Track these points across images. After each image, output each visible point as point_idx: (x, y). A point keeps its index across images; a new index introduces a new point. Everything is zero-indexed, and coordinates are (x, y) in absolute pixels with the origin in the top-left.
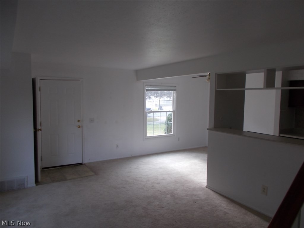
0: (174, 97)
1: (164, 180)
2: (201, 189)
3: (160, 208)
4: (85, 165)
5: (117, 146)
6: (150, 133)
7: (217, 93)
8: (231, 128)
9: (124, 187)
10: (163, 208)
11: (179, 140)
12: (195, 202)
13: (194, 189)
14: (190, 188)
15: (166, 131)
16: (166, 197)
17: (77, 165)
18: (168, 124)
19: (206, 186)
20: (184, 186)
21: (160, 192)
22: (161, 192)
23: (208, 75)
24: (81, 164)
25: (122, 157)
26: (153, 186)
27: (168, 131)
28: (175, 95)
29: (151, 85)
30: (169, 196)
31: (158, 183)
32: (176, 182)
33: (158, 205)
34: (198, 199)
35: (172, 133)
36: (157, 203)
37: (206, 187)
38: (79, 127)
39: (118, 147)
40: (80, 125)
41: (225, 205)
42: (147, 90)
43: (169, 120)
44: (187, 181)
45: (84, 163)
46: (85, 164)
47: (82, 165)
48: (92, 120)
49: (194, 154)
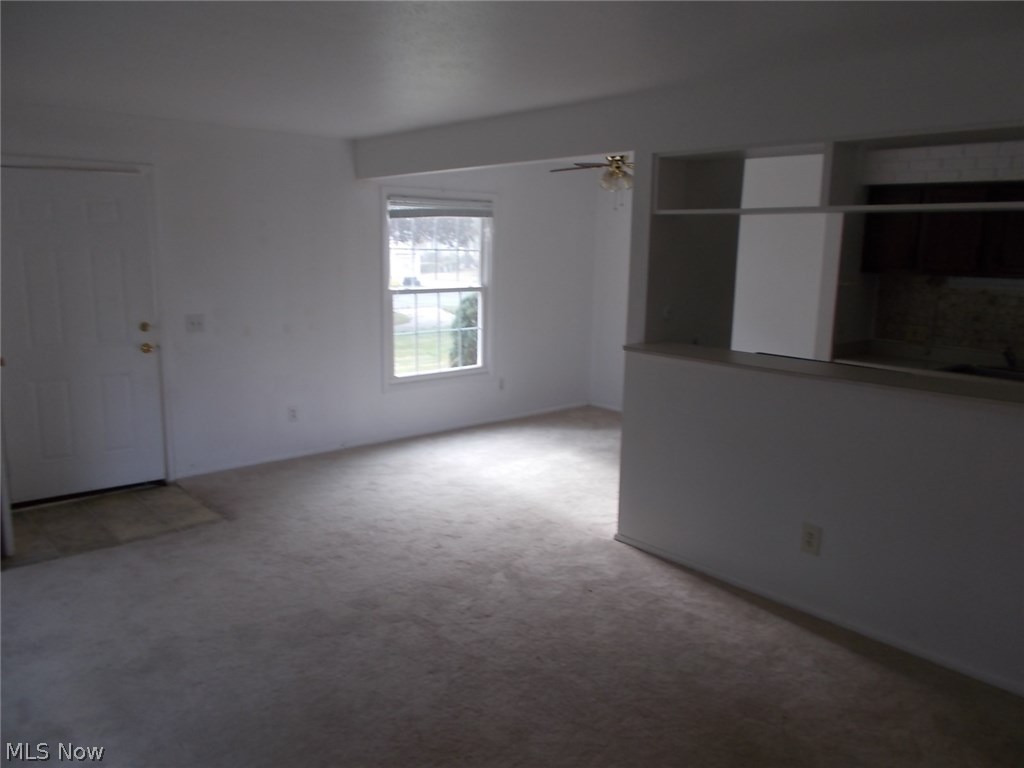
0: (486, 240)
1: (471, 523)
2: (600, 546)
3: (479, 618)
4: (179, 487)
5: (293, 414)
6: (405, 367)
7: (658, 222)
8: (695, 342)
9: (339, 557)
10: (488, 616)
11: (501, 387)
12: (588, 588)
13: (578, 550)
14: (564, 547)
15: (459, 359)
16: (490, 582)
17: (148, 487)
18: (464, 335)
19: (616, 536)
20: (541, 539)
21: (469, 567)
22: (469, 564)
23: (607, 162)
24: (160, 484)
25: (311, 451)
26: (439, 547)
27: (463, 358)
28: (488, 231)
29: (404, 196)
30: (499, 576)
31: (454, 537)
32: (513, 527)
33: (469, 609)
34: (597, 578)
35: (479, 363)
36: (465, 603)
37: (617, 538)
38: (146, 348)
39: (294, 416)
40: (150, 343)
41: (683, 594)
42: (394, 214)
43: (468, 319)
44: (550, 522)
45: (172, 478)
46: (175, 484)
47: (164, 488)
48: (195, 324)
49: (555, 434)
